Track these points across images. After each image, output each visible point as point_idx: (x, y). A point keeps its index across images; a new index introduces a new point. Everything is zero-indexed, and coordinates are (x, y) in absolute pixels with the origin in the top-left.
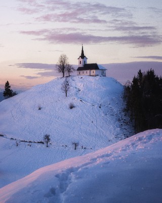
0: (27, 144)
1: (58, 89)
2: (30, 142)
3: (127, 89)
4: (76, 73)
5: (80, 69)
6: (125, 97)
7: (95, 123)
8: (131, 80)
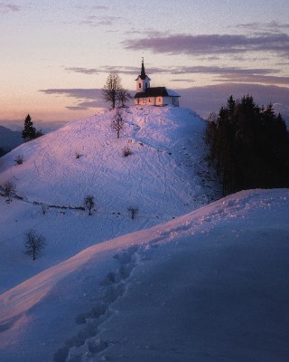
0: (59, 210)
2: (64, 207)
5: (139, 96)
6: (208, 138)
7: (162, 177)
8: (217, 112)
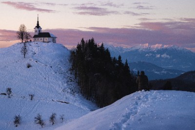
1: (18, 52)
4: (33, 40)
5: (35, 36)
7: (47, 79)
8: (76, 47)
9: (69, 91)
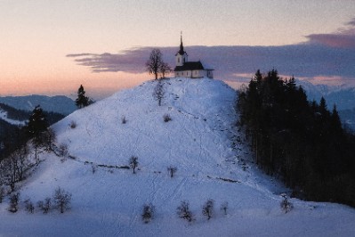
0: (107, 169)
2: (111, 167)
3: (241, 95)
4: (173, 74)
5: (178, 69)
6: (238, 107)
7: (198, 141)
9: (237, 160)
